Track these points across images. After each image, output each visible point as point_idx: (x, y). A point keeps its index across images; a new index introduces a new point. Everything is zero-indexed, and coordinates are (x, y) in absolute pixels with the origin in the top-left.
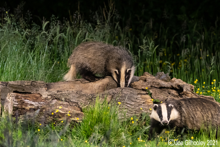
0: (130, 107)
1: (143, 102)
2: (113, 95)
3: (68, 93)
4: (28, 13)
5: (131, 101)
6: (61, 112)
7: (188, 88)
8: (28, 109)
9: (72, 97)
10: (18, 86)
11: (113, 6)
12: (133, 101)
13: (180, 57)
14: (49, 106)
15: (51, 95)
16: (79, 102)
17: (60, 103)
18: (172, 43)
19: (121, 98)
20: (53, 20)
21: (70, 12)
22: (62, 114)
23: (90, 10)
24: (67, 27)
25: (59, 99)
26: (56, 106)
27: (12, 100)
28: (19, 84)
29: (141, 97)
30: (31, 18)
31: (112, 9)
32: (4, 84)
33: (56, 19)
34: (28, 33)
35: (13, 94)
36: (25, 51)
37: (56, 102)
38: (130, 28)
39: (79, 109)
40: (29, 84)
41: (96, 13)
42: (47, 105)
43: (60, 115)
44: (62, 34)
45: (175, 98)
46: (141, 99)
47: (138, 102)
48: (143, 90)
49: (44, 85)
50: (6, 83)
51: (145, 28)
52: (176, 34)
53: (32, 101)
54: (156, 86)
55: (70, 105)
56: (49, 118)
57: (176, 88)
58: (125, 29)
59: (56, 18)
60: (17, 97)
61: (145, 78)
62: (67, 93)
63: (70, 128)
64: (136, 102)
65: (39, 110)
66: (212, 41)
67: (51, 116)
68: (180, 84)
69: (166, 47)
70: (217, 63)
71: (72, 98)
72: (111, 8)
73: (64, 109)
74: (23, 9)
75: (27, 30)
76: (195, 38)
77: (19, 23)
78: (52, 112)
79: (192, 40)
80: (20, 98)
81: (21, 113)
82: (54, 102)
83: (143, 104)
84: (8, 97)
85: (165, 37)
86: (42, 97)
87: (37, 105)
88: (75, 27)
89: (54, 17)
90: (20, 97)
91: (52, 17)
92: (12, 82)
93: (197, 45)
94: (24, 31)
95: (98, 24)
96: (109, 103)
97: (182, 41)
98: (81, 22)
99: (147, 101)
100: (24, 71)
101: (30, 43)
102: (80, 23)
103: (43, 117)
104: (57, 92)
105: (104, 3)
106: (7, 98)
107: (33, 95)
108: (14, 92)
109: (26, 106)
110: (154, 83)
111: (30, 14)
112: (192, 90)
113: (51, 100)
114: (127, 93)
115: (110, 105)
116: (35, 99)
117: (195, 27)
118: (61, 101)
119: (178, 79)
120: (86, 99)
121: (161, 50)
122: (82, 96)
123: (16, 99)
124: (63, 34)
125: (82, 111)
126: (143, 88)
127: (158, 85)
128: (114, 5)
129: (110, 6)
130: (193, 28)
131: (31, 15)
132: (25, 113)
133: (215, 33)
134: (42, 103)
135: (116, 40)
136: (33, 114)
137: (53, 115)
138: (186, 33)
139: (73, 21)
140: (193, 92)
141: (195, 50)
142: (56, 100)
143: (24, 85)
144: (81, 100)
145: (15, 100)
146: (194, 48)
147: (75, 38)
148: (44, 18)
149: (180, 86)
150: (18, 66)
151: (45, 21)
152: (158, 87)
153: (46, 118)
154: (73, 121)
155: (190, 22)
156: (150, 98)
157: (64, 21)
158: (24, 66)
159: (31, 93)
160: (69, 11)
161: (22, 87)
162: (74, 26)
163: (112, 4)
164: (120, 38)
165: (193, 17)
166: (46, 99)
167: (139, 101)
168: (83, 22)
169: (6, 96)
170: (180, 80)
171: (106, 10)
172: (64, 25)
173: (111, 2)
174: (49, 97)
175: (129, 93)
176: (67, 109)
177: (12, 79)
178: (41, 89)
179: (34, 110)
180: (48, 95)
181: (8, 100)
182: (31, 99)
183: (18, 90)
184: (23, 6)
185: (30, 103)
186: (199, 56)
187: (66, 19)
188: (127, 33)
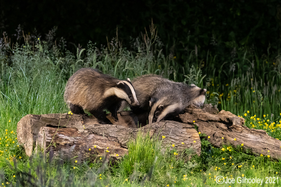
0: (175, 142)
1: (188, 136)
2: (156, 129)
3: (107, 127)
4: (62, 40)
5: (175, 136)
6: (99, 147)
7: (238, 121)
8: (63, 145)
9: (110, 131)
10: (51, 120)
11: (154, 32)
12: (178, 136)
13: (229, 88)
14: (86, 141)
15: (88, 129)
16: (119, 137)
17: (98, 138)
18: (220, 72)
19: (164, 133)
20: (90, 46)
21: (107, 39)
22: (101, 150)
23: (131, 37)
24: (105, 54)
25: (96, 133)
26: (93, 141)
27: (45, 135)
28: (53, 117)
29: (186, 131)
30: (65, 45)
31: (154, 35)
32: (37, 118)
33: (93, 46)
34: (61, 61)
35: (46, 128)
36: (59, 82)
37: (93, 137)
38: (174, 56)
39: (118, 144)
40: (64, 117)
41: (137, 39)
42: (83, 140)
43: (98, 151)
44: (99, 62)
45: (224, 132)
46: (186, 133)
47: (183, 137)
48: (189, 123)
49: (80, 119)
50: (38, 116)
51: (191, 56)
52: (225, 63)
53: (67, 136)
54: (203, 119)
55: (109, 140)
56: (85, 154)
57: (224, 121)
58: (169, 57)
59: (93, 44)
60: (50, 132)
61: (191, 111)
62: (105, 127)
63: (109, 165)
64: (181, 136)
65: (74, 146)
66: (264, 69)
67: (89, 151)
68: (230, 117)
69: (214, 76)
70: (270, 94)
71: (111, 133)
72: (153, 33)
73: (102, 144)
74: (55, 35)
75: (61, 58)
76: (245, 66)
77: (51, 51)
78: (89, 148)
79: (242, 69)
80: (53, 133)
81: (55, 149)
82: (91, 137)
83: (188, 139)
84: (41, 131)
85: (213, 66)
86: (78, 131)
87: (72, 140)
88: (113, 55)
89: (91, 43)
90: (54, 131)
91: (89, 44)
92: (45, 116)
93: (248, 74)
94: (57, 59)
95: (139, 51)
96: (151, 138)
97: (231, 70)
98: (120, 49)
99: (194, 135)
100: (58, 104)
101: (65, 72)
102: (118, 51)
103: (79, 153)
104: (95, 126)
105: (145, 28)
106: (40, 133)
107: (68, 130)
108: (48, 126)
109: (61, 141)
110: (201, 116)
111: (64, 41)
112: (243, 123)
113: (87, 135)
114: (172, 126)
115: (152, 140)
116: (70, 134)
117: (245, 54)
118: (99, 136)
119: (226, 111)
120: (126, 133)
121: (208, 79)
122: (122, 130)
123: (49, 133)
124: (101, 62)
125: (122, 147)
126: (189, 121)
127: (205, 118)
128: (156, 30)
129: (151, 31)
130: (242, 55)
131: (66, 42)
132: (60, 149)
133: (267, 61)
134: (78, 138)
135: (159, 69)
136: (68, 150)
137: (91, 151)
138: (235, 62)
139: (111, 49)
140: (244, 126)
141: (245, 79)
142: (93, 135)
143: (59, 118)
144: (121, 134)
145: (48, 135)
146: (244, 77)
147: (114, 66)
148: (79, 45)
149: (230, 119)
150: (52, 98)
151: (80, 49)
152: (205, 120)
153: (83, 154)
154: (112, 157)
155: (240, 49)
156: (196, 132)
157: (102, 48)
158: (58, 98)
159: (66, 128)
160: (107, 37)
161: (56, 121)
162: (112, 53)
163: (154, 30)
164: (163, 67)
165: (243, 44)
166: (82, 133)
167: (184, 135)
168: (122, 50)
169: (39, 130)
170: (229, 112)
171: (148, 36)
172: (102, 52)
173: (153, 28)
174: (86, 131)
175: (173, 127)
176: (105, 144)
177: (45, 112)
178: (76, 122)
179: (70, 145)
180: (85, 129)
181: (41, 134)
182: (66, 134)
183: (52, 124)
184: (54, 31)
185: (65, 138)
186: (250, 86)
187: (104, 46)
188: (171, 61)
